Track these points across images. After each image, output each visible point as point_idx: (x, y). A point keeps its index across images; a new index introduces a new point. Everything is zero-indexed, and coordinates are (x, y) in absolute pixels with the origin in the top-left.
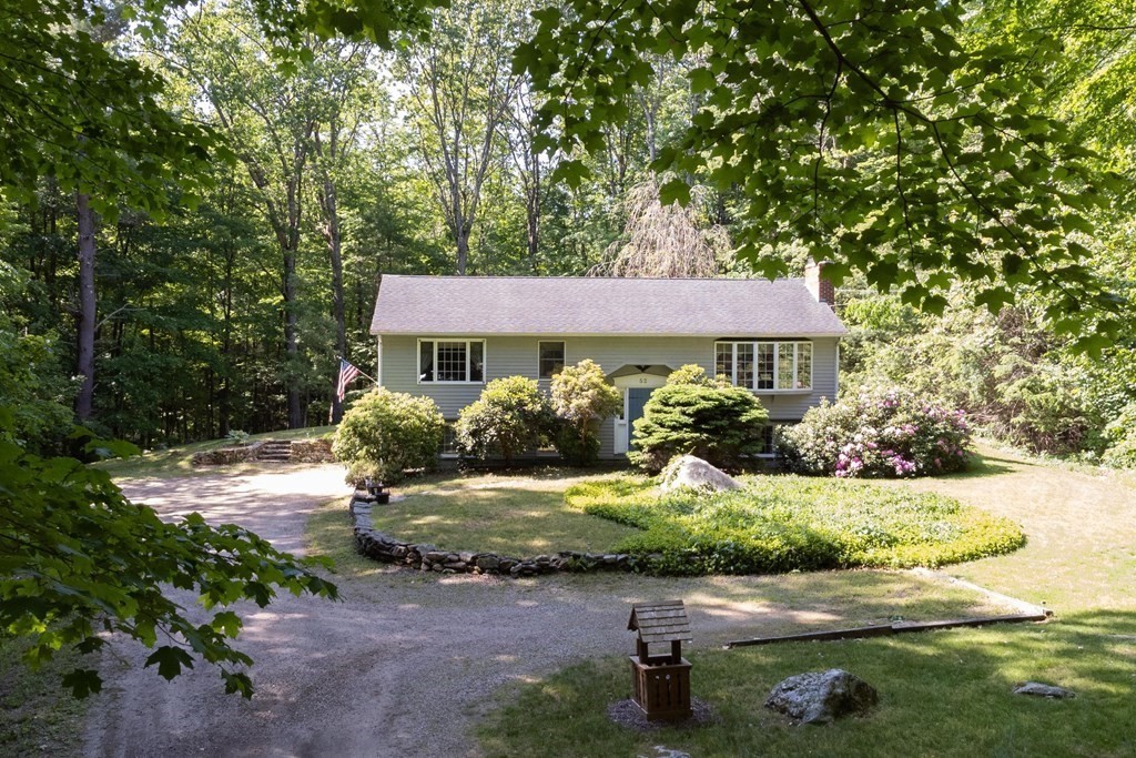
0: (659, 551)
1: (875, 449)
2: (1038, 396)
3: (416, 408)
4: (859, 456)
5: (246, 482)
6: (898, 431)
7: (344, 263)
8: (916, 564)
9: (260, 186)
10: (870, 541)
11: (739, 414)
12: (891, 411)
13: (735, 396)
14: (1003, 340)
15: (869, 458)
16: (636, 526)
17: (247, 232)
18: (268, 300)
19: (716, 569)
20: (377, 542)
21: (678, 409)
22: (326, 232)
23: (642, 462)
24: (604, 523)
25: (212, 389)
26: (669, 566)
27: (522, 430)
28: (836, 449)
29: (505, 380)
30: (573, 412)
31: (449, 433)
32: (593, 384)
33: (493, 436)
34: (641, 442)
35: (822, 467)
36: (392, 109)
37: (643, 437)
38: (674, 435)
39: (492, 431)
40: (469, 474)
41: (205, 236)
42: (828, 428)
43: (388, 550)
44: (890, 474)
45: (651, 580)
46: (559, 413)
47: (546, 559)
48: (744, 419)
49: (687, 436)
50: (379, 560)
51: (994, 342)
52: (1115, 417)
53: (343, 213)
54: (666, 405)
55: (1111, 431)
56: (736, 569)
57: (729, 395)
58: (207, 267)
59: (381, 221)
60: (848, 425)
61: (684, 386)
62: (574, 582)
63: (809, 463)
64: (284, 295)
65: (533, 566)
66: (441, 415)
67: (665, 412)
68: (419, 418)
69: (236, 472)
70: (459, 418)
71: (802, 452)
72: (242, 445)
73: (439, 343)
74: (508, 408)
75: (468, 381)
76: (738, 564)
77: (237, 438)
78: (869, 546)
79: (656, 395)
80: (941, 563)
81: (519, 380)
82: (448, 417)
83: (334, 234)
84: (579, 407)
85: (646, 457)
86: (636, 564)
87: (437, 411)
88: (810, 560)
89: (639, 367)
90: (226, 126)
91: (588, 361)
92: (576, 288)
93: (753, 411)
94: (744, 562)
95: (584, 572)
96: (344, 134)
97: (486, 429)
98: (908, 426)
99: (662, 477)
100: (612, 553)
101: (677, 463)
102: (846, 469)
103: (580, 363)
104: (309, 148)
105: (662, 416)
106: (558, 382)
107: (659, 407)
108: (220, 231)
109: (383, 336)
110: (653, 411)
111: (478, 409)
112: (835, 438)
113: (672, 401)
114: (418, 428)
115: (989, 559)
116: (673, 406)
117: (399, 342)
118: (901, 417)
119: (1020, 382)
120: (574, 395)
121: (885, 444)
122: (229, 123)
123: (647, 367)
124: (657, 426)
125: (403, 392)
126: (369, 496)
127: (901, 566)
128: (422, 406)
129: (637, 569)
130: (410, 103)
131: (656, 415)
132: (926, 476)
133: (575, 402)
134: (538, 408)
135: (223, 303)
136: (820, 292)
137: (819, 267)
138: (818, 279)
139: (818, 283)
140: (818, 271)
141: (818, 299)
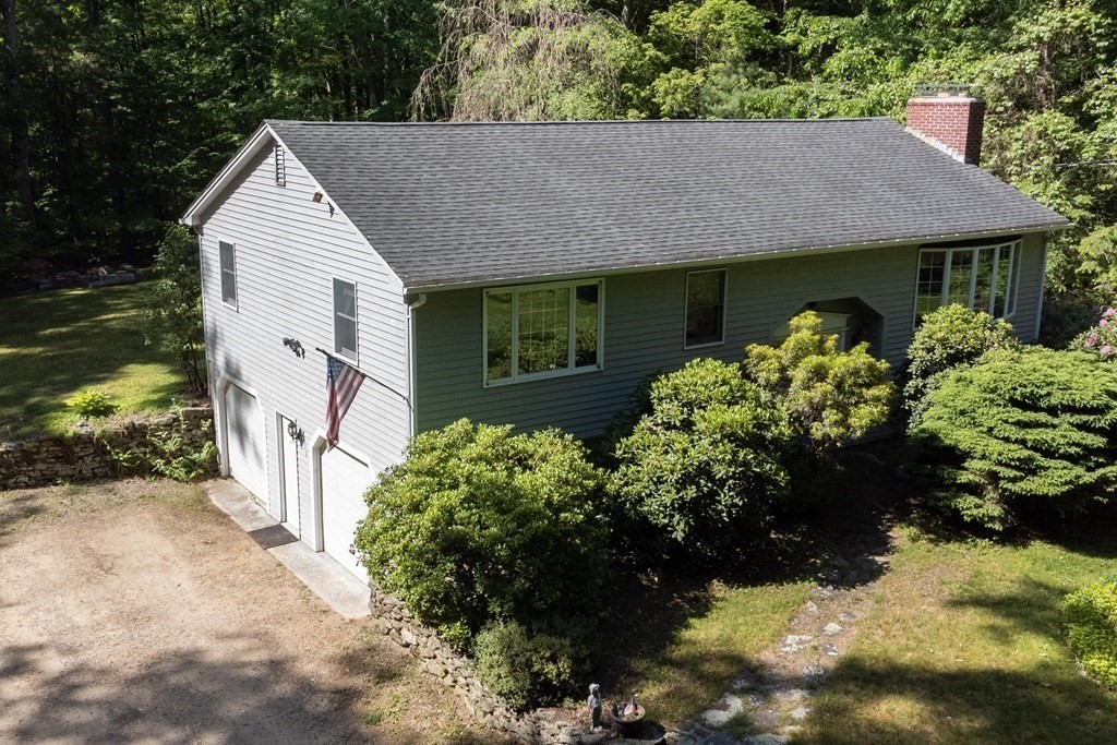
73: (522, 295)
75: (572, 369)
117: (447, 303)
136: (967, 147)
137: (968, 108)
138: (965, 127)
139: (965, 134)
140: (967, 114)
141: (961, 159)
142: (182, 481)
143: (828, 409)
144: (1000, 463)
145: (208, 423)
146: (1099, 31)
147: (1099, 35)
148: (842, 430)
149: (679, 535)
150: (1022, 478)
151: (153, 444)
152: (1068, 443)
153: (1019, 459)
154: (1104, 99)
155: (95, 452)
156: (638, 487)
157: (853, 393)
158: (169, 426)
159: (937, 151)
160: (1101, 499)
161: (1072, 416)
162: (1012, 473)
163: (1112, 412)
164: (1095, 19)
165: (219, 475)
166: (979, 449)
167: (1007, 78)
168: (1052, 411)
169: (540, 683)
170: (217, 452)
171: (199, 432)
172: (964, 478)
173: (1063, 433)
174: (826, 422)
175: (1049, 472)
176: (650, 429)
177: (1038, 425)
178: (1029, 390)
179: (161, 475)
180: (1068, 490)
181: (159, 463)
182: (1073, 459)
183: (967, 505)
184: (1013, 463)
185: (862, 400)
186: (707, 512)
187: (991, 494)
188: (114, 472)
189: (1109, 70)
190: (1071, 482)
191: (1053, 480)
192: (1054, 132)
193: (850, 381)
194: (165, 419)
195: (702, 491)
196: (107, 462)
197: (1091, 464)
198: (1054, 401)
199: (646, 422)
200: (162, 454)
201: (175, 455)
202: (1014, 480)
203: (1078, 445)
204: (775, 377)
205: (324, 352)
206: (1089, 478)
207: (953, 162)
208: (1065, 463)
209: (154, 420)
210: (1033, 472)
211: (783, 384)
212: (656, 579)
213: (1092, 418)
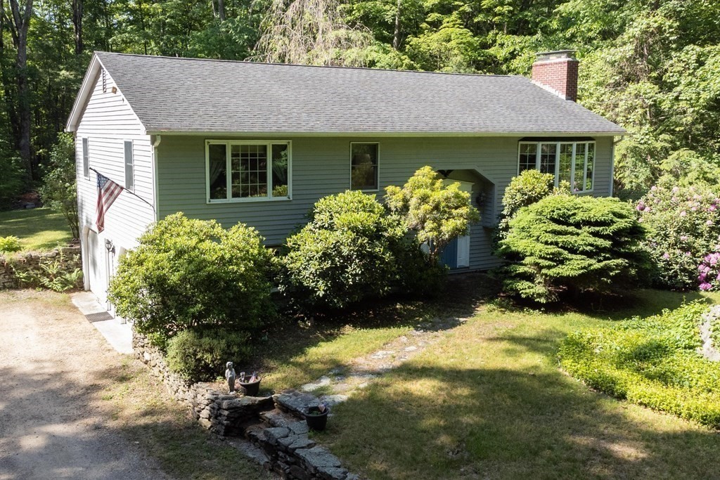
136: (567, 89)
137: (566, 64)
138: (565, 77)
139: (565, 81)
140: (566, 69)
141: (563, 97)
142: (58, 292)
143: (428, 221)
144: (541, 257)
145: (78, 257)
146: (671, 30)
147: (672, 33)
148: (436, 233)
149: (321, 293)
150: (554, 267)
151: (42, 269)
152: (585, 244)
153: (552, 254)
154: (675, 72)
155: (6, 272)
156: (298, 264)
157: (445, 212)
158: (53, 258)
159: (549, 93)
160: (605, 279)
161: (589, 228)
162: (547, 263)
163: (615, 225)
164: (668, 23)
165: (83, 290)
166: (528, 249)
167: (615, 61)
168: (577, 225)
169: (201, 366)
170: (83, 276)
171: (72, 263)
172: (521, 269)
173: (584, 238)
174: (427, 229)
175: (572, 262)
176: (312, 230)
177: (566, 233)
178: (562, 212)
179: (45, 287)
180: (583, 273)
181: (45, 281)
182: (589, 255)
183: (524, 287)
184: (548, 257)
185: (451, 216)
186: (339, 279)
187: (539, 279)
188: (17, 285)
189: (678, 54)
190: (585, 268)
191: (573, 267)
192: (644, 93)
193: (443, 204)
194: (51, 253)
195: (336, 265)
196: (12, 279)
197: (602, 258)
198: (578, 218)
199: (310, 226)
200: (48, 275)
201: (55, 276)
202: (549, 267)
203: (591, 245)
204: (400, 204)
205: (95, 171)
206: (597, 266)
207: (558, 98)
208: (583, 257)
209: (44, 254)
210: (562, 262)
211: (405, 209)
212: (310, 324)
213: (601, 228)
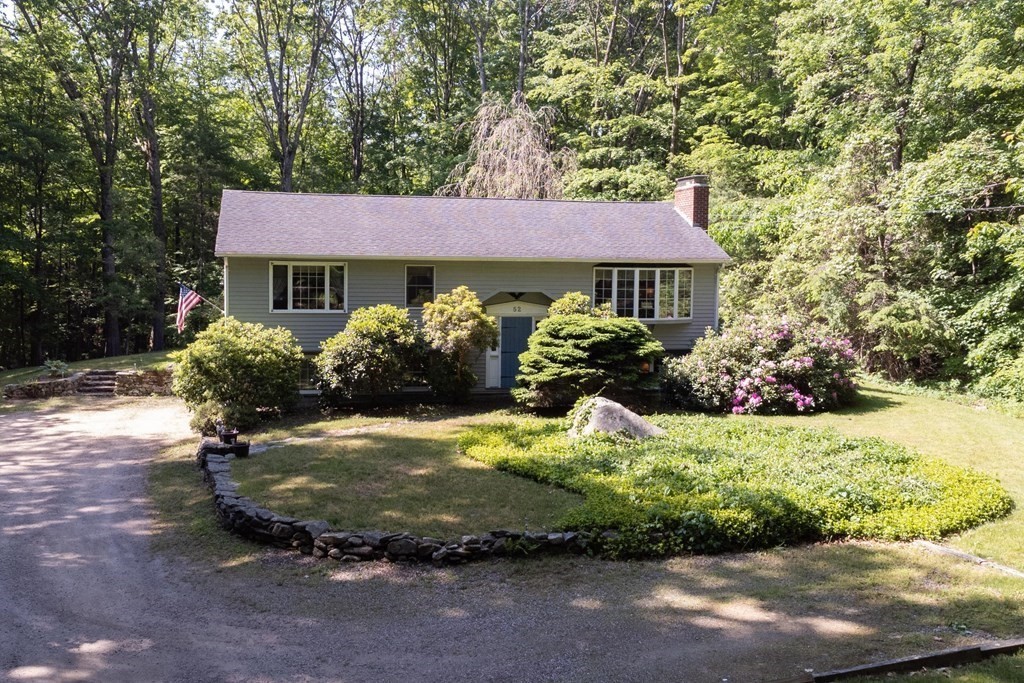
0: (615, 527)
1: (773, 383)
2: (906, 324)
3: (272, 340)
4: (757, 390)
5: (62, 421)
6: (798, 364)
7: (164, 181)
8: (915, 536)
9: (72, 97)
10: (850, 506)
11: (636, 347)
12: (786, 344)
13: (630, 327)
14: (863, 267)
15: (769, 393)
16: (563, 487)
17: (60, 145)
18: (82, 220)
19: (685, 548)
20: (250, 518)
21: (571, 342)
22: (144, 149)
23: (530, 400)
24: (523, 484)
25: (22, 311)
26: (630, 547)
27: (394, 365)
28: (733, 384)
29: (371, 308)
30: (450, 345)
31: (309, 370)
32: (472, 313)
33: (361, 372)
34: (528, 378)
35: (718, 404)
36: (211, 26)
37: (531, 373)
38: (568, 371)
39: (361, 367)
40: (334, 416)
41: (12, 149)
42: (723, 361)
43: (265, 528)
44: (790, 410)
45: (611, 565)
46: (434, 346)
47: (476, 542)
48: (641, 352)
49: (582, 372)
50: (253, 540)
51: (854, 269)
52: (973, 344)
53: (162, 130)
54: (556, 337)
55: (973, 359)
56: (710, 547)
57: (624, 326)
58: (15, 183)
59: (203, 140)
60: (742, 357)
61: (576, 316)
62: (517, 572)
63: (702, 399)
64: (100, 213)
65: (461, 550)
66: (299, 349)
67: (556, 346)
68: (274, 352)
69: (47, 409)
70: (321, 351)
71: (696, 386)
72: (60, 376)
73: (294, 267)
74: (377, 340)
75: (327, 310)
76: (710, 541)
77: (54, 369)
78: (850, 512)
79: (544, 325)
80: (945, 533)
81: (388, 309)
82: (308, 349)
83: (153, 152)
84: (458, 341)
85: (533, 394)
86: (588, 544)
87: (294, 344)
88: (790, 532)
89: (513, 294)
90: (35, 32)
91: (463, 288)
92: (439, 208)
93: (650, 344)
94: (716, 538)
95: (525, 557)
96: (161, 48)
97: (353, 364)
98: (806, 359)
99: (568, 422)
100: (556, 531)
101: (585, 407)
102: (743, 405)
103: (454, 291)
104: (124, 60)
105: (553, 350)
106: (433, 312)
107: (548, 339)
108: (30, 143)
109: (230, 259)
110: (542, 344)
111: (344, 340)
112: (729, 371)
113: (563, 333)
114: (275, 363)
115: (988, 525)
116: (565, 339)
117: (248, 266)
118: (798, 349)
119: (886, 310)
120: (450, 326)
121: (783, 377)
122: (37, 28)
123: (521, 294)
124: (547, 361)
125: (255, 322)
126: (221, 445)
127: (897, 538)
128: (279, 338)
129: (590, 552)
130: (230, 20)
131: (546, 349)
132: (825, 411)
133: (453, 335)
134: (411, 340)
135: (33, 221)
